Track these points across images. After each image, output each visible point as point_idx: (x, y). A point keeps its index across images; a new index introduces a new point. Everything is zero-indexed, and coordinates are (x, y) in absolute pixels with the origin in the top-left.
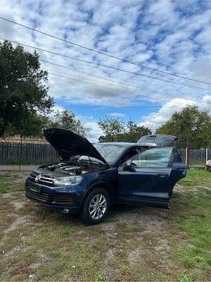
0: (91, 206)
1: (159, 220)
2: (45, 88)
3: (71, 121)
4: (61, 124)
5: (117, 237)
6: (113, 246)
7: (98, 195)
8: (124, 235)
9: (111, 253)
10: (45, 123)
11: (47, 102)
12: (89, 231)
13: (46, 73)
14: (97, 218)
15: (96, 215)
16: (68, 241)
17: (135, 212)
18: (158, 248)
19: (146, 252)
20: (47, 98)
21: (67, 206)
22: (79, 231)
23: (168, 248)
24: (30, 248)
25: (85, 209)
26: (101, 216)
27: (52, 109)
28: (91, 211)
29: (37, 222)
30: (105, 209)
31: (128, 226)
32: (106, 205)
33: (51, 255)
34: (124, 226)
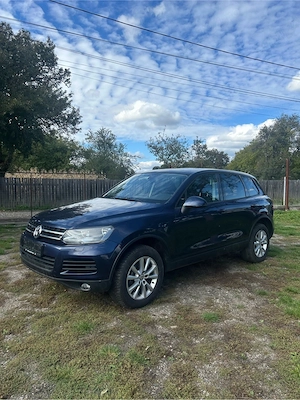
0: (130, 277)
1: (250, 298)
2: (67, 94)
3: (110, 146)
4: (96, 150)
5: (177, 334)
6: (168, 354)
7: (142, 259)
8: (189, 330)
9: (164, 369)
10: (72, 150)
11: (70, 116)
12: (127, 323)
13: (67, 72)
14: (142, 297)
15: (140, 293)
16: (87, 344)
17: (208, 284)
18: (253, 357)
19: (232, 365)
20: (69, 110)
21: (87, 279)
22: (110, 321)
23: (273, 355)
24: (15, 360)
25: (119, 283)
26: (149, 292)
27: (78, 126)
28: (130, 286)
29: (40, 305)
30: (155, 281)
31: (197, 310)
32: (156, 275)
33: (50, 376)
34: (189, 311)
